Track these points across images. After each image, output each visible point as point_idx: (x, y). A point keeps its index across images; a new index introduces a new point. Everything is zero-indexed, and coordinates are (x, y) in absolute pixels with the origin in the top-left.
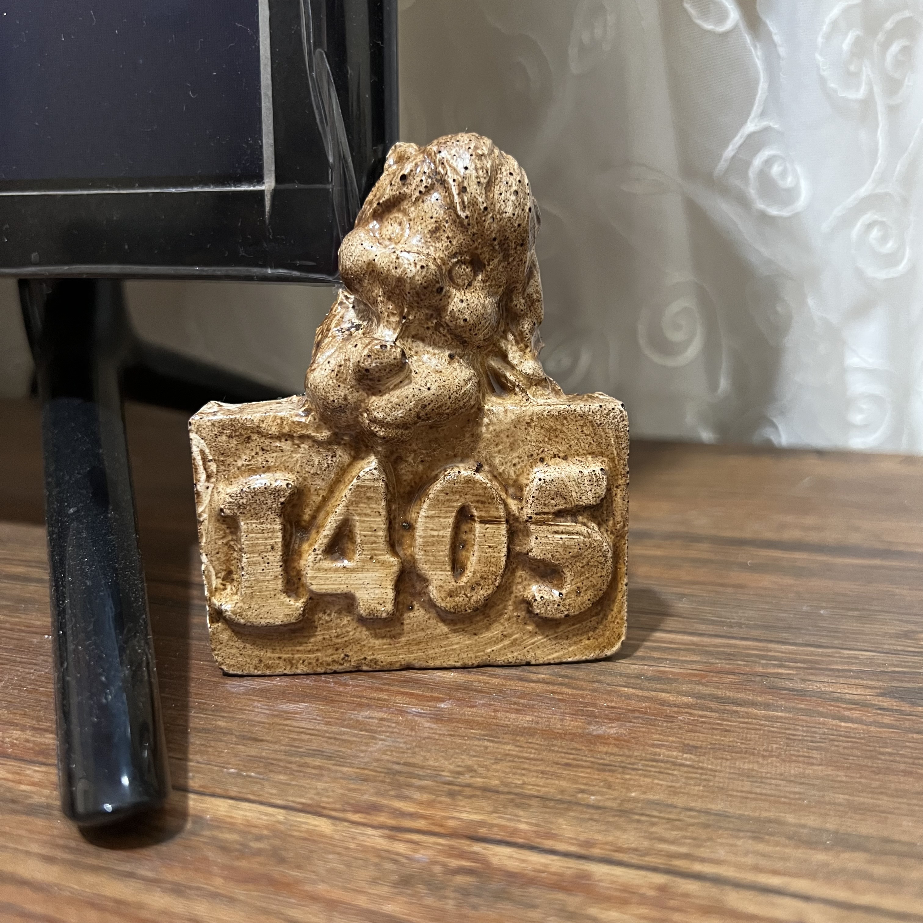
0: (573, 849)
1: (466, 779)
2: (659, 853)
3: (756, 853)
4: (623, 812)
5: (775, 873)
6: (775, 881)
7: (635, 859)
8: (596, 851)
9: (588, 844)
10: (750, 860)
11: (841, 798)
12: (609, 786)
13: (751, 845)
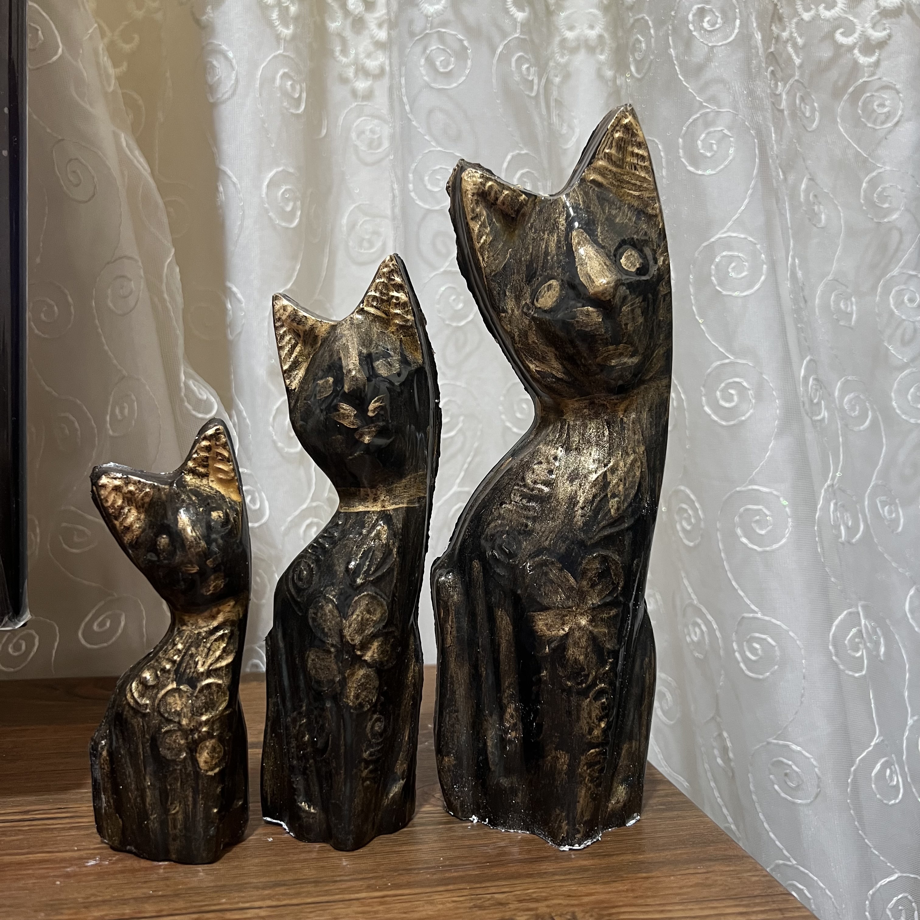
0: (154, 914)
1: (93, 899)
2: (195, 907)
3: (239, 897)
4: (177, 895)
5: (248, 902)
6: (247, 905)
7: (184, 911)
8: (164, 913)
9: (161, 911)
10: (236, 900)
11: (278, 868)
12: (168, 886)
13: (236, 894)
